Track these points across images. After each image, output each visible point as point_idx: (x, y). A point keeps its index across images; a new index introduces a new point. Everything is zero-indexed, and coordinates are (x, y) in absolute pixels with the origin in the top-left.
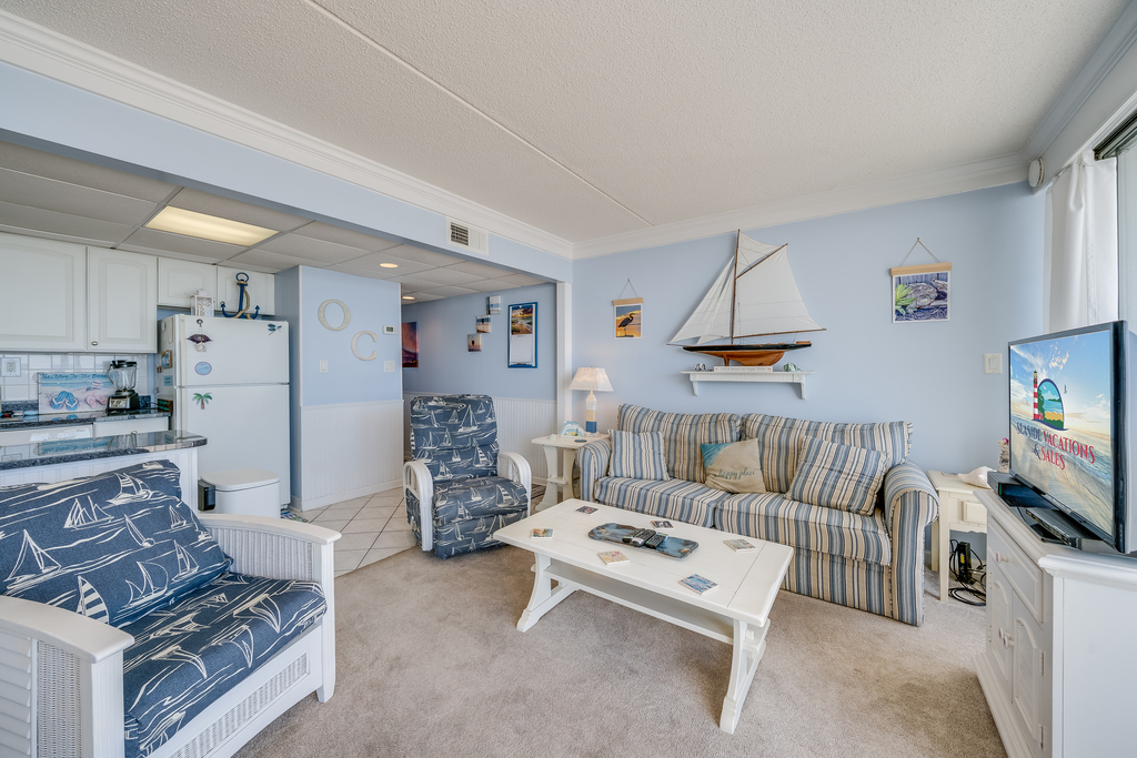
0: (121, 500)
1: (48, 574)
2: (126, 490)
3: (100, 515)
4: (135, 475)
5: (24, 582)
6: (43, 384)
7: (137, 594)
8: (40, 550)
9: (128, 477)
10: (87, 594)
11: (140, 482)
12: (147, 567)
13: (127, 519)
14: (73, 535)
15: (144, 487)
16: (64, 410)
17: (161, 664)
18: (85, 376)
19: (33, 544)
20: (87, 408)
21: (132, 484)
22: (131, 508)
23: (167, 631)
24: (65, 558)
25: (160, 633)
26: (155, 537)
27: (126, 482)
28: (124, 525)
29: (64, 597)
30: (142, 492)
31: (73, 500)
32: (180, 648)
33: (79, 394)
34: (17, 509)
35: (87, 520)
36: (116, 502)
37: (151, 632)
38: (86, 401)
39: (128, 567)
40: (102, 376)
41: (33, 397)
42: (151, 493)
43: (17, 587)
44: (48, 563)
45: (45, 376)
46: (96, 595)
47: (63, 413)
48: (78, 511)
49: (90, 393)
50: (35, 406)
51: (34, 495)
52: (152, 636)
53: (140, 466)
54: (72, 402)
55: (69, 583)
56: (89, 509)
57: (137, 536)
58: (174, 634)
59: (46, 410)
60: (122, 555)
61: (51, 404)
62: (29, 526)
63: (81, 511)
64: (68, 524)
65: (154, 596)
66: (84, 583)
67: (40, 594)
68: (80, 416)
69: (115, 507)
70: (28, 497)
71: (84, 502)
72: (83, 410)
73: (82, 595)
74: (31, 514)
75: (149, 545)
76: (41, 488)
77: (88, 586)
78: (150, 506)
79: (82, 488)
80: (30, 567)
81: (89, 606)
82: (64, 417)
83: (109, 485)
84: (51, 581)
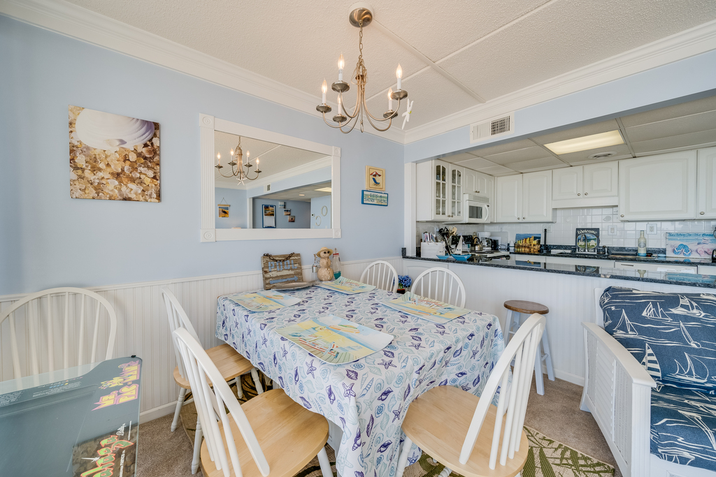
0: (678, 311)
1: (631, 335)
2: (683, 306)
3: (663, 315)
4: (692, 299)
5: (620, 333)
6: (669, 239)
7: (681, 372)
8: (629, 322)
9: (687, 299)
10: (649, 355)
11: (695, 304)
12: (692, 359)
13: (681, 324)
14: (645, 320)
15: (697, 308)
16: (682, 256)
17: (682, 417)
18: (697, 235)
19: (626, 317)
20: (698, 256)
21: (689, 304)
22: (686, 319)
23: (698, 405)
24: (641, 331)
25: (693, 403)
26: (701, 343)
27: (685, 301)
28: (679, 327)
29: (637, 350)
30: (695, 311)
31: (649, 302)
32: (700, 418)
33: (693, 246)
34: (622, 298)
35: (655, 316)
36: (674, 311)
37: (687, 399)
38: (697, 251)
39: (678, 353)
40: (710, 235)
41: (663, 247)
42: (703, 314)
43: (617, 335)
44: (632, 330)
45: (670, 234)
46: (654, 358)
47: (681, 257)
48: (651, 309)
49: (700, 246)
50: (664, 251)
51: (630, 294)
52: (686, 401)
53: (699, 295)
54: (687, 251)
55: (641, 344)
56: (657, 310)
57: (687, 337)
58: (702, 409)
59: (670, 255)
60: (674, 344)
61: (674, 251)
62: (625, 307)
63: (652, 310)
64: (644, 314)
65: (694, 379)
66: (649, 348)
67: (626, 343)
68: (692, 261)
69: (674, 314)
70: (627, 294)
71: (655, 305)
72: (694, 257)
73: (647, 355)
74: (627, 303)
75: (696, 347)
76: (634, 292)
77: (650, 351)
78: (701, 322)
79: (655, 297)
80: (623, 328)
81: (650, 361)
82: (682, 260)
83: (673, 300)
84: (632, 339)
